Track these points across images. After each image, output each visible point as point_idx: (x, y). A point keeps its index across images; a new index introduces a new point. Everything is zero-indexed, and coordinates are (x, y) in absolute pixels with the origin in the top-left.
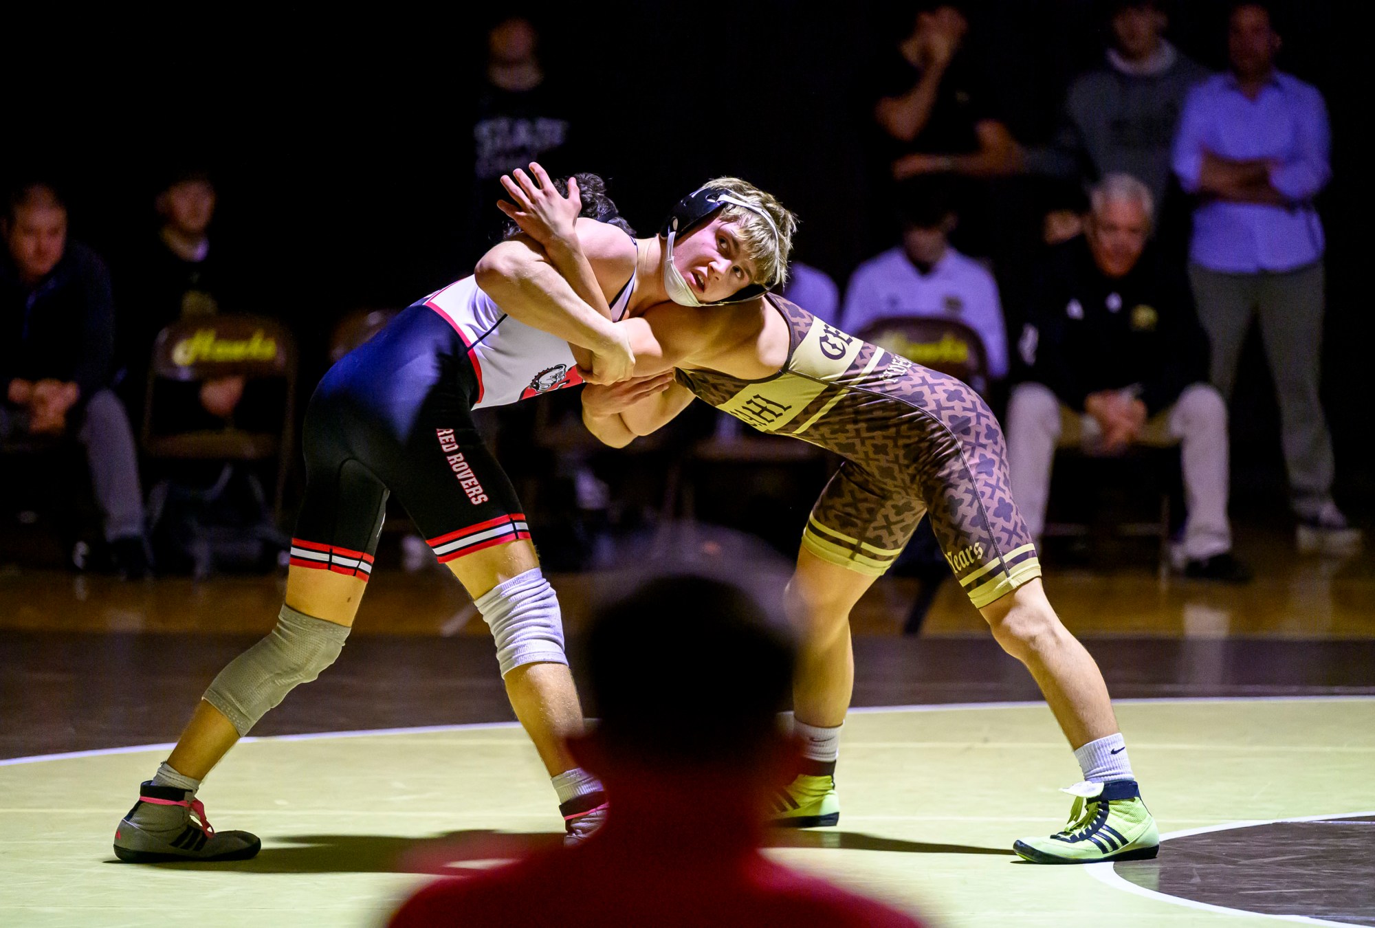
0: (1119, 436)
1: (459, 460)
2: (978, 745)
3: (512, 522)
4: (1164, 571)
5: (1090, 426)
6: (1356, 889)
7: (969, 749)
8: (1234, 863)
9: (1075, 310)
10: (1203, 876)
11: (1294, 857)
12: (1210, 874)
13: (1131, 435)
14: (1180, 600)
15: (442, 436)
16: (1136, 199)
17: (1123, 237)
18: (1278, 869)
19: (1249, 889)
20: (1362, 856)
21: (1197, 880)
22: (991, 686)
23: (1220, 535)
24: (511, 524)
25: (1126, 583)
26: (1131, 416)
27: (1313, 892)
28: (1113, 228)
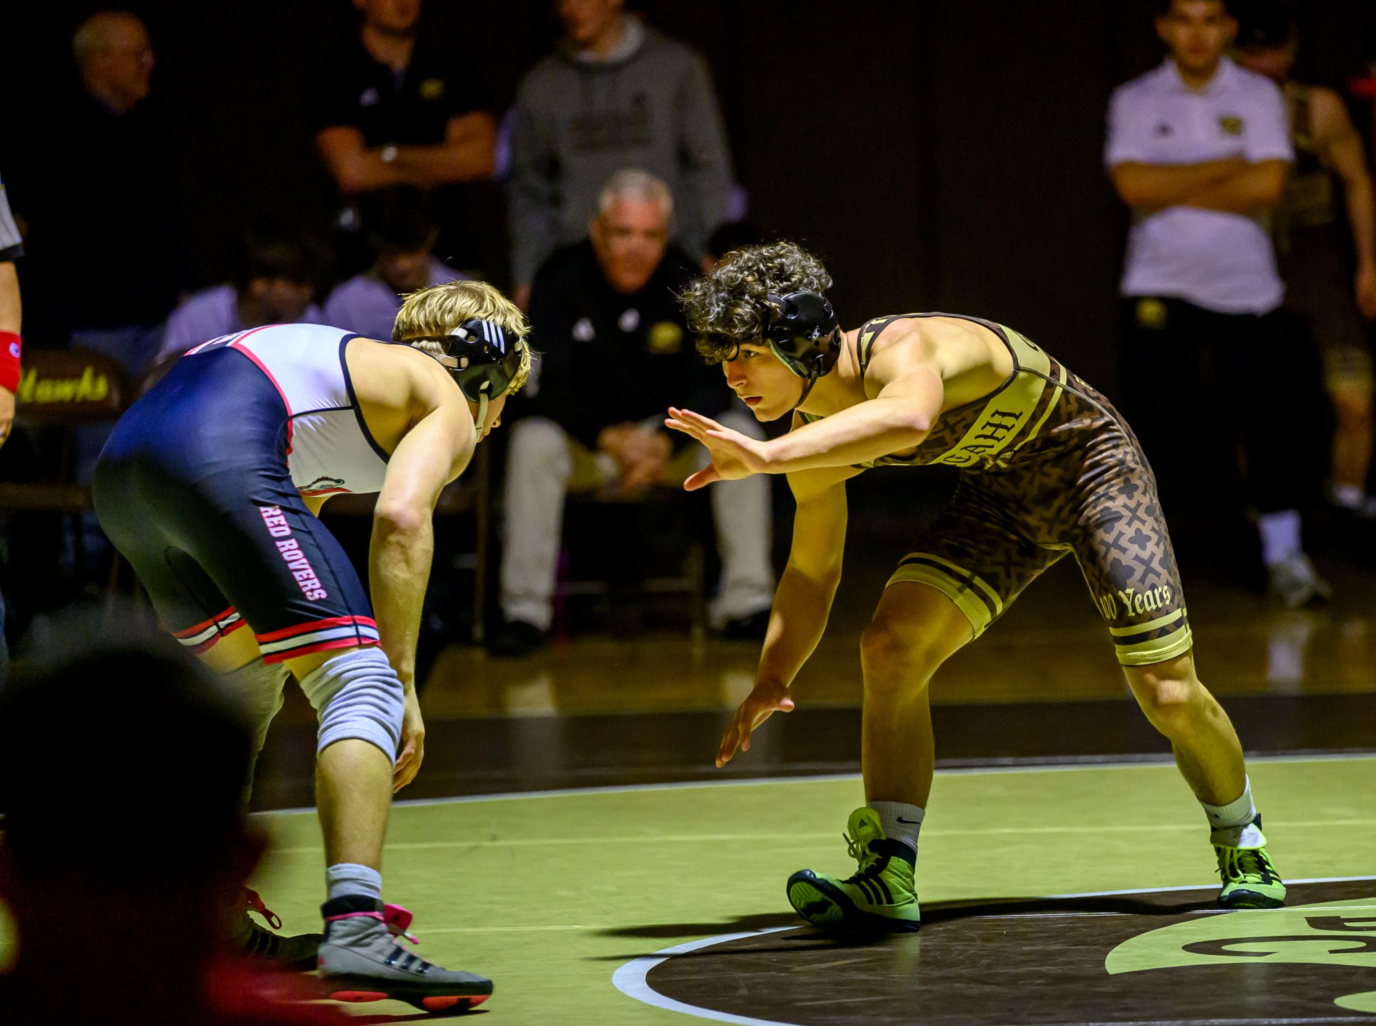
0: (639, 476)
1: (291, 547)
2: (487, 844)
3: (356, 625)
4: (698, 632)
5: (606, 466)
6: (929, 996)
7: (475, 848)
8: (786, 970)
9: (584, 331)
10: (751, 987)
11: (857, 960)
12: (759, 984)
13: (653, 473)
14: (717, 666)
15: (268, 517)
16: (651, 197)
17: (636, 242)
18: (838, 975)
19: (805, 1000)
20: (933, 957)
21: (744, 992)
22: (499, 774)
23: (761, 589)
24: (354, 627)
25: (652, 648)
26: (652, 452)
27: (879, 1001)
28: (625, 231)
